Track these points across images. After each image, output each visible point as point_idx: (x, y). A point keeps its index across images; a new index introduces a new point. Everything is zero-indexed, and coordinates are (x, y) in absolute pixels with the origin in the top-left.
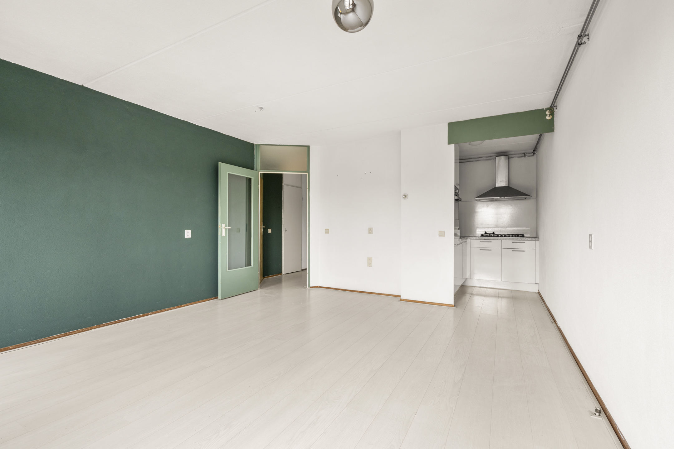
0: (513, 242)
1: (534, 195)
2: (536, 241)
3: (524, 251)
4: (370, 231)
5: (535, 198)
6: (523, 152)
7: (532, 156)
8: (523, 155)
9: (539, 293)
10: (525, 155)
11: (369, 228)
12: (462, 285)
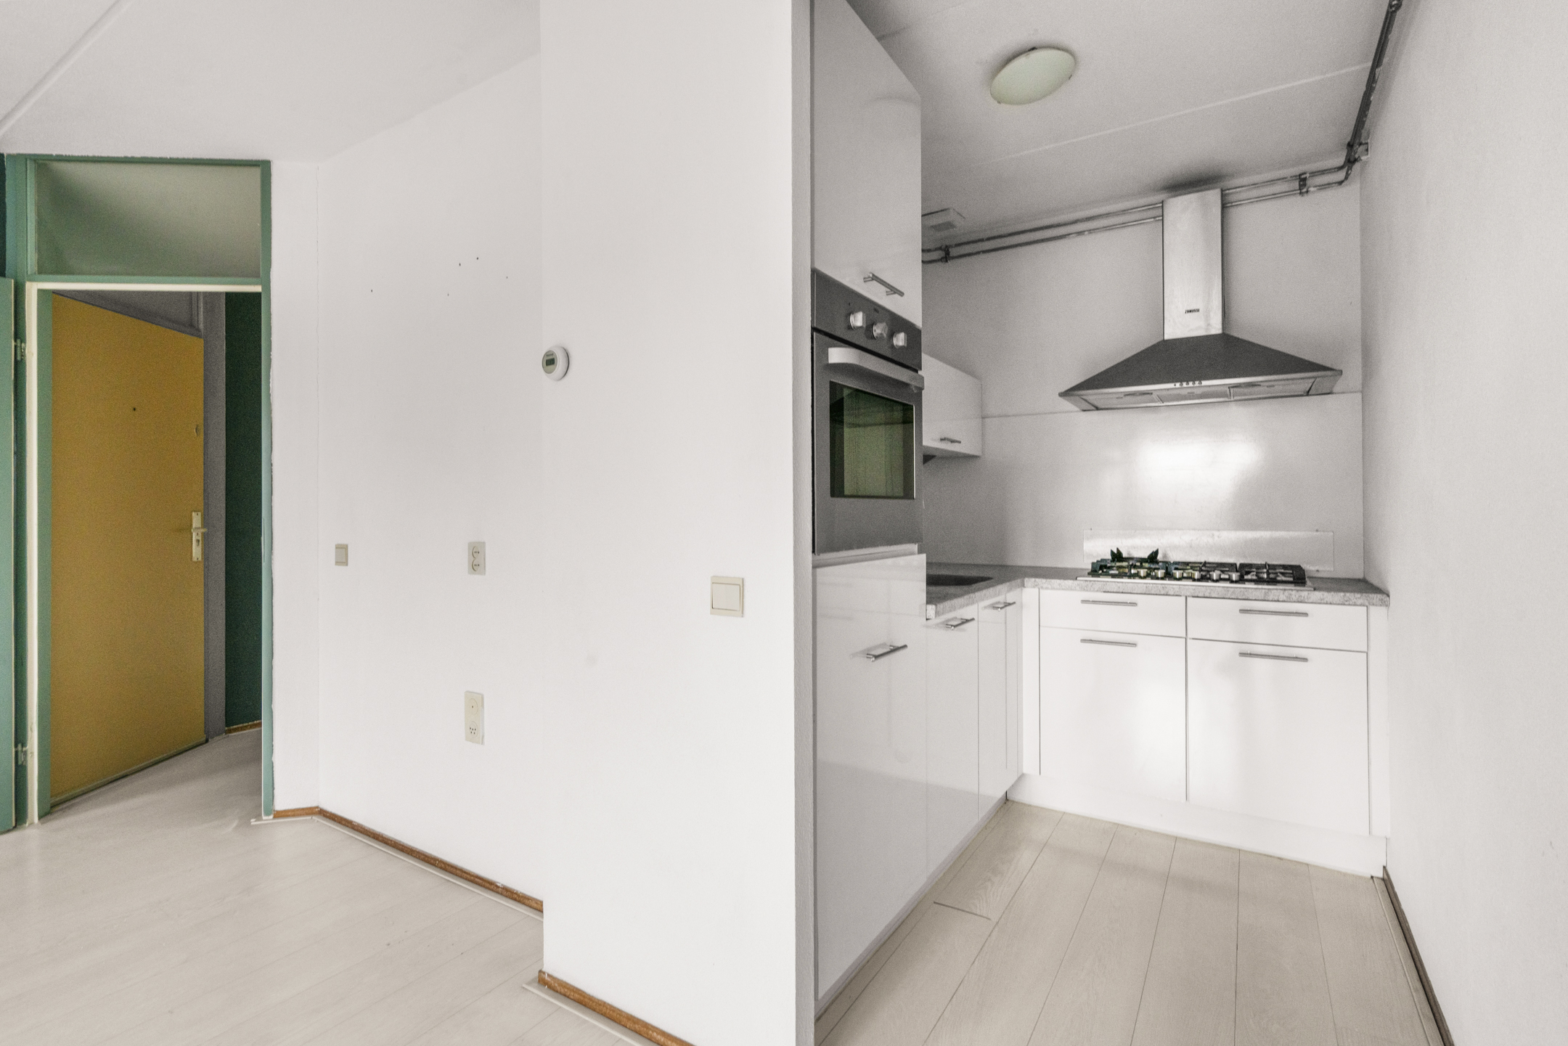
0: (1243, 611)
1: (1352, 375)
2: (1372, 609)
3: (1305, 660)
4: (476, 557)
5: (1360, 387)
6: (1296, 170)
7: (1340, 183)
8: (1296, 184)
9: (1387, 882)
10: (1303, 183)
11: (470, 544)
12: (1006, 799)
